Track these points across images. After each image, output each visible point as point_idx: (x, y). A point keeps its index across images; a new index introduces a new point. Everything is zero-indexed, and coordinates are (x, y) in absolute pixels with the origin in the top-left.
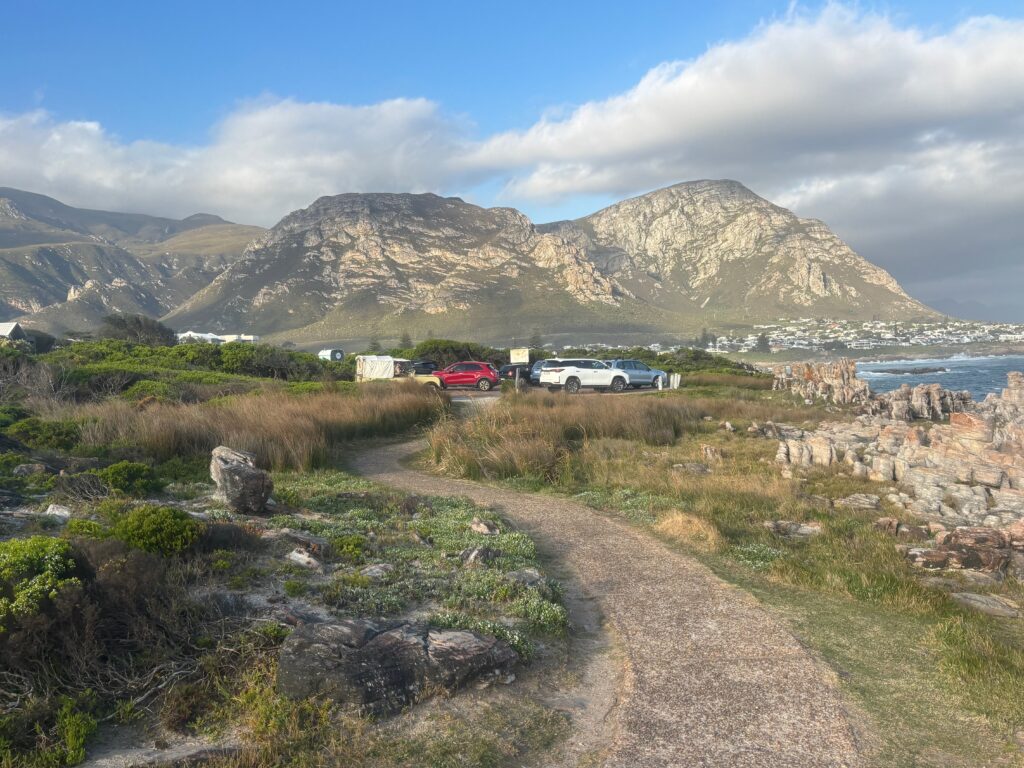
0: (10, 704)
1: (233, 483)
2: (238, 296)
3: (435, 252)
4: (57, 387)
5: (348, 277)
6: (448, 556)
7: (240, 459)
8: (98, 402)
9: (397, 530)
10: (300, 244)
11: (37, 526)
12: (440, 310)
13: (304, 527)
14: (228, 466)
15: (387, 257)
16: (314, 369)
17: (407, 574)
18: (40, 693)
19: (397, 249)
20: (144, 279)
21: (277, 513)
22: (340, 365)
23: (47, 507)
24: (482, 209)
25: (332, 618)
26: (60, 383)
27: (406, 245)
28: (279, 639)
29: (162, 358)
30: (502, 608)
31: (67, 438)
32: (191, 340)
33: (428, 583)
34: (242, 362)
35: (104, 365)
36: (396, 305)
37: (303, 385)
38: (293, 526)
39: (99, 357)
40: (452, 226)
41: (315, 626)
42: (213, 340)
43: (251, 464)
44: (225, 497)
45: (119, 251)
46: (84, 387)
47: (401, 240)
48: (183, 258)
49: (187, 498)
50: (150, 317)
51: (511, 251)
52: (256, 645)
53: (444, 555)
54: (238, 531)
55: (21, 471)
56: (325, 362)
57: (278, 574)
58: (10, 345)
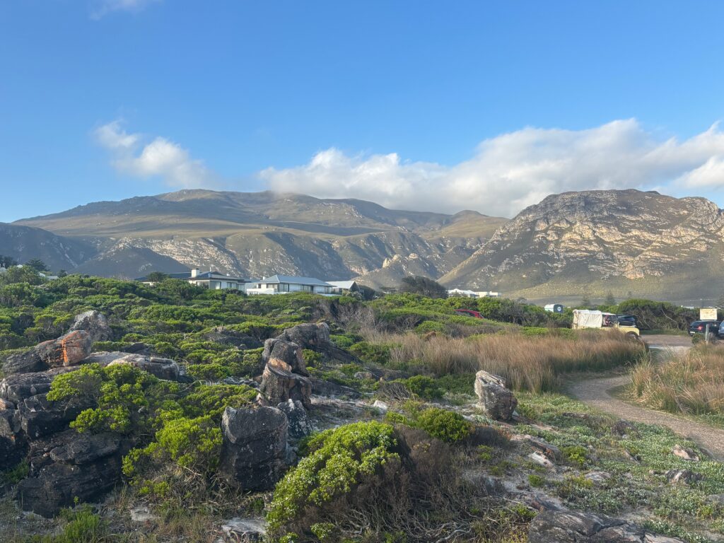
0: (356, 532)
1: (490, 397)
2: (489, 266)
3: (635, 232)
4: (377, 322)
5: (567, 252)
6: (656, 473)
7: (495, 381)
8: (400, 333)
9: (611, 446)
10: (532, 229)
11: (369, 413)
12: (638, 276)
13: (540, 436)
14: (487, 385)
15: (597, 237)
16: (542, 318)
17: (622, 483)
18: (373, 528)
19: (604, 230)
20: (428, 254)
21: (520, 422)
22: (560, 316)
23: (374, 401)
24: (674, 199)
25: (565, 509)
26: (378, 320)
27: (612, 227)
28: (528, 518)
29: (440, 306)
30: (706, 523)
31: (382, 356)
32: (457, 294)
33: (642, 493)
34: (492, 311)
35: (404, 309)
36: (603, 272)
37: (533, 329)
38: (533, 434)
39: (401, 304)
40: (650, 213)
41: (555, 513)
42: (471, 295)
43: (502, 385)
44: (484, 407)
45: (415, 236)
46: (393, 323)
47: (607, 224)
48: (453, 240)
49: (458, 404)
50: (431, 279)
51: (699, 230)
52: (511, 520)
53: (651, 472)
54: (496, 433)
55: (358, 376)
56: (550, 313)
57: (523, 468)
58: (350, 295)
